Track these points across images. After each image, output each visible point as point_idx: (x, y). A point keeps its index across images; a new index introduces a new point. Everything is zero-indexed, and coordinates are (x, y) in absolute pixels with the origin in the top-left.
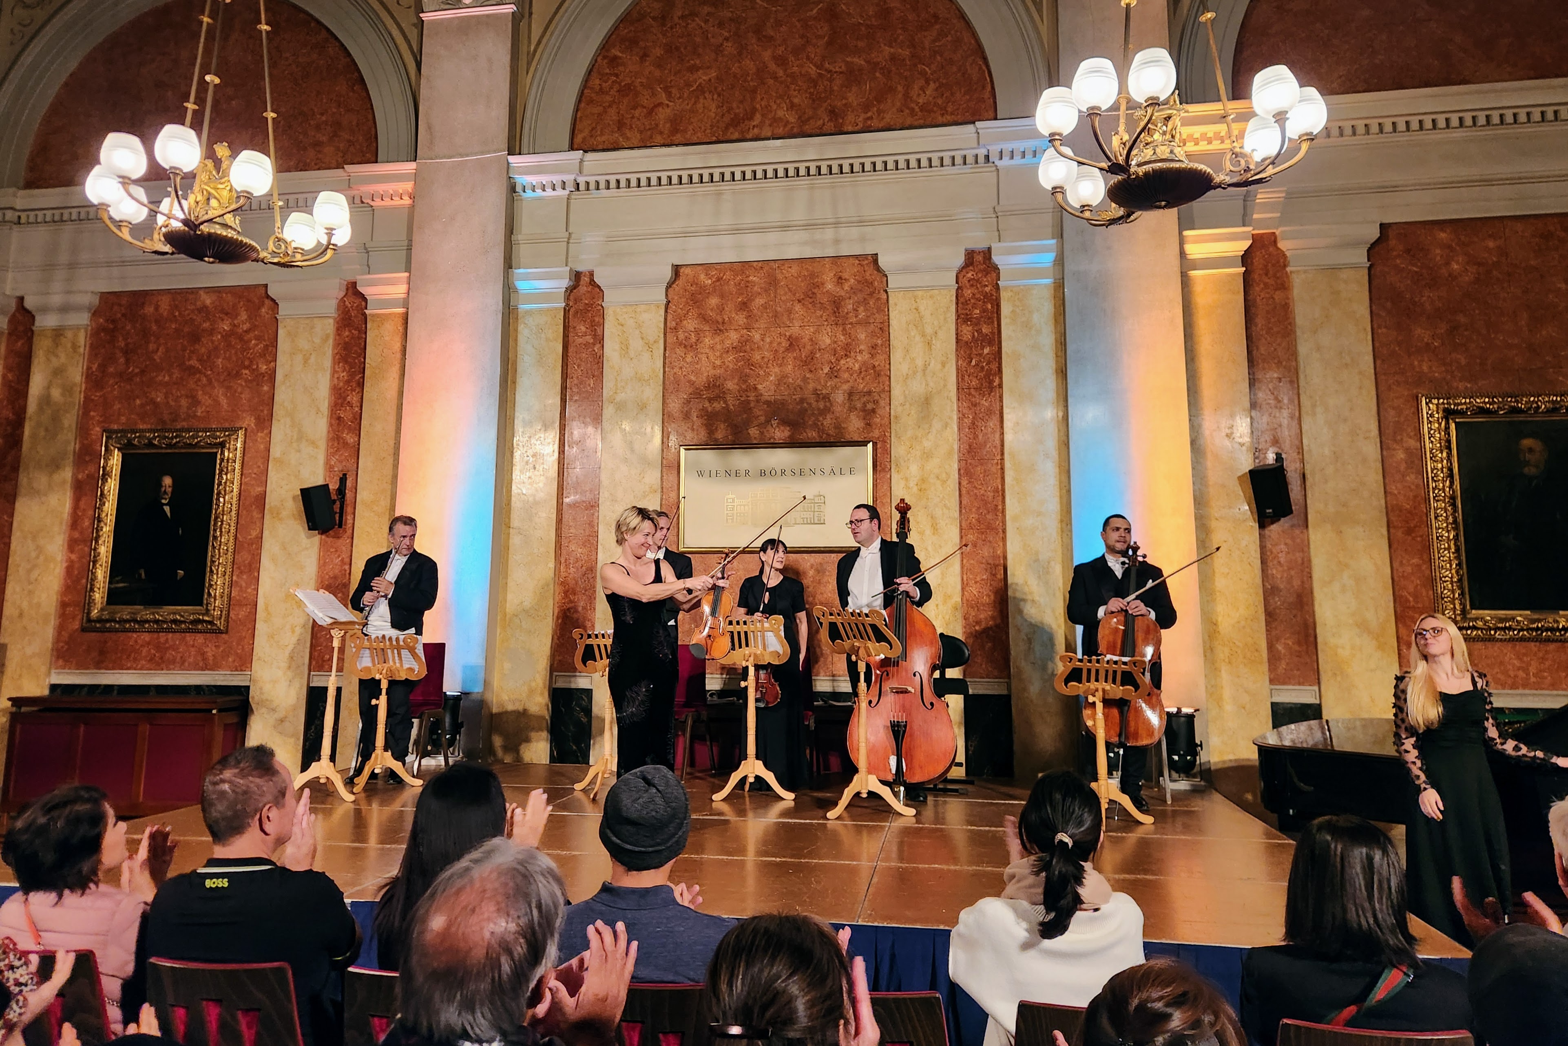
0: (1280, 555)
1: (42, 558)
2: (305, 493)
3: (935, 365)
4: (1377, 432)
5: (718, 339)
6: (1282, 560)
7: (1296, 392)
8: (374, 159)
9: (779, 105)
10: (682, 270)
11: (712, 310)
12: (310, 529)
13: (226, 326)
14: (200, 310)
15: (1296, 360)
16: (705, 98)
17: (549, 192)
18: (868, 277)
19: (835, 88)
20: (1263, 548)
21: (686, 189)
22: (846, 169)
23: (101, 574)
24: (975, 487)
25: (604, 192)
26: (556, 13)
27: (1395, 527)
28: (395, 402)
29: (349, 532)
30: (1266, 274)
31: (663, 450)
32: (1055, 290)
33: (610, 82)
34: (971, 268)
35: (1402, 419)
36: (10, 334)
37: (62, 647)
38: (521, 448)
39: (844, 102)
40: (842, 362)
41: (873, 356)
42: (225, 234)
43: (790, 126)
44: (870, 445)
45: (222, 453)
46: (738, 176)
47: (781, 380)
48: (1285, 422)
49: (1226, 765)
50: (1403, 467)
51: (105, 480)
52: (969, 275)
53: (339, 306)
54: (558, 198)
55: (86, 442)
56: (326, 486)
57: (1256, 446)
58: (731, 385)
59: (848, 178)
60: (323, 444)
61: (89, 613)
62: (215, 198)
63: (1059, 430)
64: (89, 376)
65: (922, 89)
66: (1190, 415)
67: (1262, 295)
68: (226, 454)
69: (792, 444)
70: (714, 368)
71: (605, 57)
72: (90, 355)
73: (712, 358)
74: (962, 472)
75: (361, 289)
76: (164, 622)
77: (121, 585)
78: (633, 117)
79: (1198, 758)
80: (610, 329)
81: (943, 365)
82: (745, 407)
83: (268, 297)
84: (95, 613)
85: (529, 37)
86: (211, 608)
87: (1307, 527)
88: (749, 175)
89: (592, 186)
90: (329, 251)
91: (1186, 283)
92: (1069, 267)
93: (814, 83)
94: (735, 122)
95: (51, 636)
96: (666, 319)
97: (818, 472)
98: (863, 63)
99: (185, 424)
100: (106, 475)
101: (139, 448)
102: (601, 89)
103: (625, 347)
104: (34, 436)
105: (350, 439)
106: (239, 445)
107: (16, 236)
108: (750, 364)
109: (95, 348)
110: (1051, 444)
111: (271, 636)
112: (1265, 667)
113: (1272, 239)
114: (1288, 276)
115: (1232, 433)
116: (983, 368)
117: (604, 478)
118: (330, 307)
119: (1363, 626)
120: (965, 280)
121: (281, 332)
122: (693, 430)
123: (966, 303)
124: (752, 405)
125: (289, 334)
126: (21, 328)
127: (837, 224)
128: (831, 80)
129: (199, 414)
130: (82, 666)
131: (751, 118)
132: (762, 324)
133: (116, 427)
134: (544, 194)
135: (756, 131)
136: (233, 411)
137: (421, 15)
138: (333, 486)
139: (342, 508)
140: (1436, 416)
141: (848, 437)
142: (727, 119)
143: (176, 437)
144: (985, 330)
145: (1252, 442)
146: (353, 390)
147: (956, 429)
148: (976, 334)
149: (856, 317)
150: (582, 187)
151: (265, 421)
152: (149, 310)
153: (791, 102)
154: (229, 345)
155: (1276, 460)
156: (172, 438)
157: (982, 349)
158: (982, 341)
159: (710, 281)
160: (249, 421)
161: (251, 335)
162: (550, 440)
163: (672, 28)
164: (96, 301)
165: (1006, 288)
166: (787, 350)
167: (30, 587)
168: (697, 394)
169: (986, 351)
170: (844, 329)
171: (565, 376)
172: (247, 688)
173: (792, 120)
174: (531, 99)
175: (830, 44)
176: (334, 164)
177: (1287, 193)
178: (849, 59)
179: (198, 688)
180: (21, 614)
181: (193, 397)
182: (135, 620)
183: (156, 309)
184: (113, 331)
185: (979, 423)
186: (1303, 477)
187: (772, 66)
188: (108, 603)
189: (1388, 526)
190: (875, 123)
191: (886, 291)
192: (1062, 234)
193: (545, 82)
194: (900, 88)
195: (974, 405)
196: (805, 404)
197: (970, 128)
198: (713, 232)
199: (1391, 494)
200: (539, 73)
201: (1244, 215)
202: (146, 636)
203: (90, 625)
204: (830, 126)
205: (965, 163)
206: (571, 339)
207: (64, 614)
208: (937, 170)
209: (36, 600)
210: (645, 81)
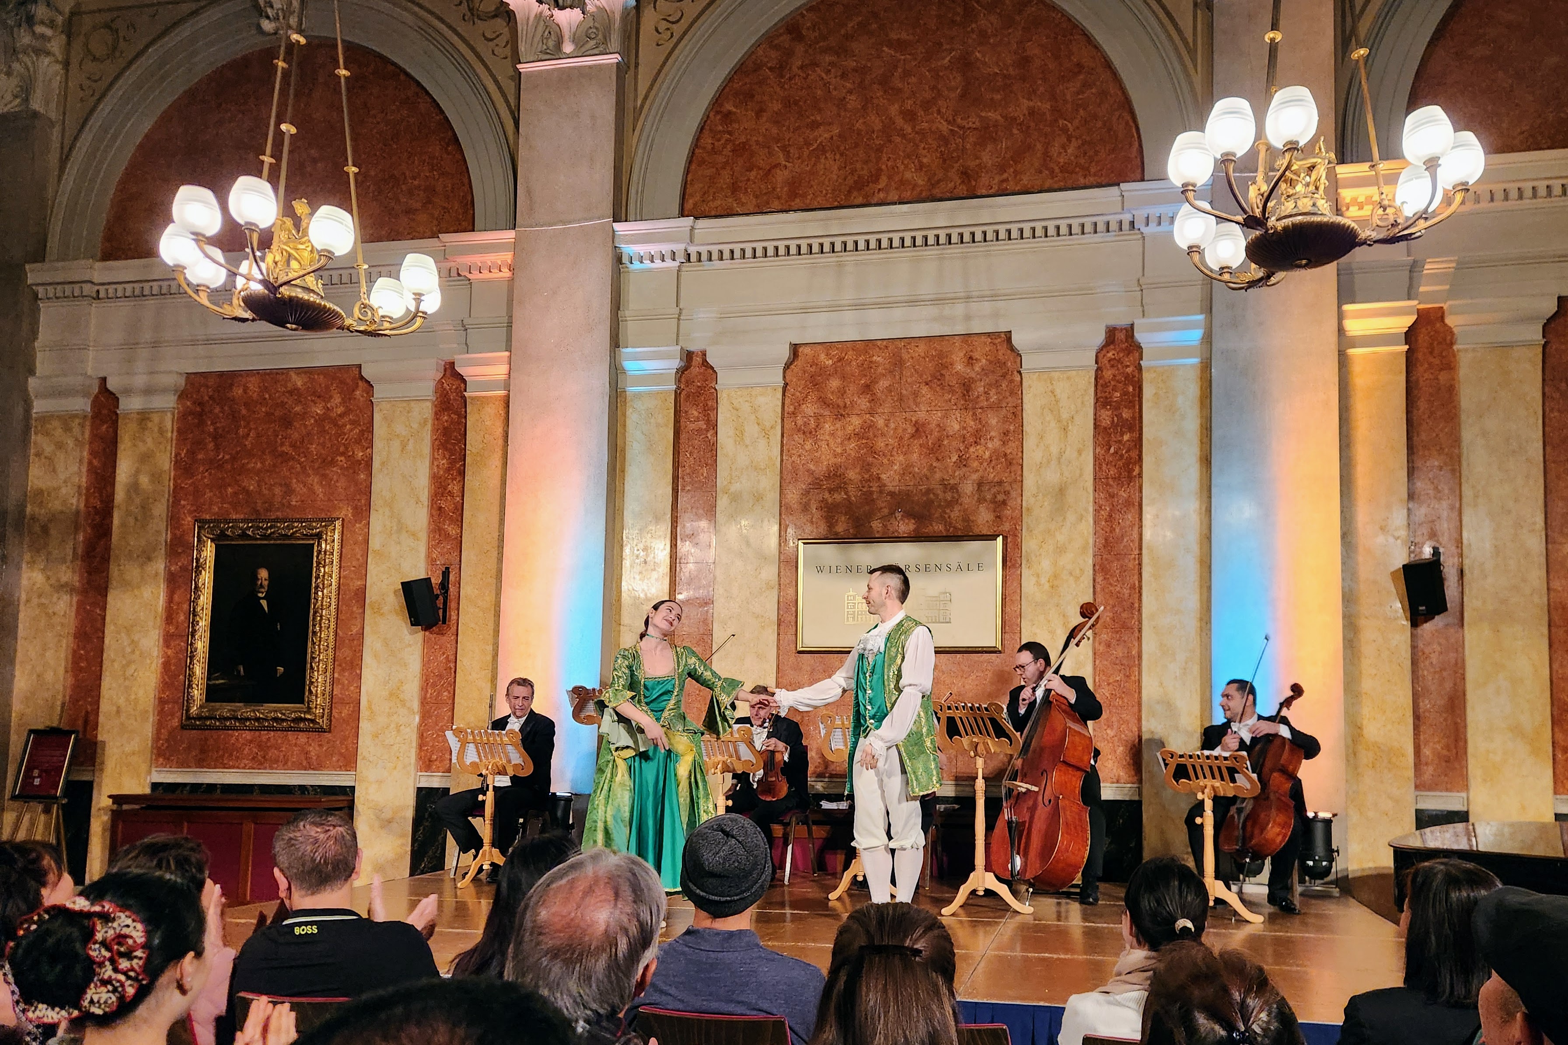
0: (1432, 656)
1: (137, 653)
2: (407, 587)
3: (1070, 454)
4: (1543, 524)
5: (838, 425)
6: (1434, 661)
7: (1457, 481)
8: (471, 228)
9: (906, 166)
10: (801, 350)
11: (832, 393)
12: (412, 625)
13: (319, 410)
14: (291, 393)
15: (1459, 447)
16: (826, 158)
17: (658, 264)
18: (1001, 357)
19: (968, 146)
20: (1414, 647)
21: (806, 259)
22: (979, 237)
23: (199, 670)
24: (1111, 584)
25: (717, 264)
26: (664, 63)
27: (1557, 627)
28: (498, 491)
29: (452, 626)
30: (1431, 353)
31: (780, 545)
32: (1201, 372)
33: (723, 141)
34: (1112, 347)
36: (92, 418)
37: (163, 745)
38: (631, 542)
39: (978, 161)
40: (972, 449)
41: (1004, 444)
42: (306, 297)
43: (919, 189)
44: (1000, 539)
45: (319, 545)
46: (862, 245)
47: (907, 470)
48: (1445, 514)
49: (1365, 874)
51: (199, 573)
52: (1110, 355)
53: (436, 389)
54: (667, 270)
55: (177, 533)
56: (427, 580)
57: (1412, 539)
58: (853, 475)
59: (981, 247)
60: (423, 536)
61: (188, 710)
62: (296, 259)
63: (1201, 524)
64: (178, 462)
65: (1064, 147)
66: (1342, 507)
67: (1426, 376)
68: (323, 546)
69: (917, 538)
70: (835, 456)
72: (178, 440)
73: (832, 445)
74: (1097, 567)
75: (460, 370)
76: (265, 720)
77: (220, 682)
78: (748, 180)
79: (1334, 864)
80: (724, 415)
81: (1080, 452)
82: (868, 498)
83: (362, 378)
84: (194, 710)
85: (636, 90)
86: (313, 705)
87: (1463, 625)
88: (873, 245)
89: (704, 257)
90: (418, 319)
91: (1343, 362)
92: (1218, 345)
93: (944, 140)
94: (860, 185)
95: (150, 735)
96: (783, 404)
97: (944, 568)
98: (999, 117)
99: (279, 514)
100: (199, 568)
101: (232, 540)
102: (713, 148)
103: (740, 434)
104: (123, 525)
105: (452, 530)
106: (336, 537)
107: (95, 308)
108: (873, 451)
109: (182, 433)
110: (1193, 538)
111: (376, 736)
112: (1411, 774)
113: (1440, 314)
114: (1454, 356)
115: (1386, 526)
116: (1122, 456)
117: (719, 574)
118: (427, 389)
119: (1517, 730)
120: (1105, 361)
121: (377, 417)
122: (812, 522)
123: (1105, 385)
124: (875, 496)
125: (385, 418)
126: (105, 412)
127: (968, 298)
128: (964, 138)
129: (294, 503)
130: (183, 764)
131: (877, 180)
132: (886, 408)
133: (208, 517)
134: (652, 265)
135: (881, 196)
136: (329, 500)
137: (518, 66)
138: (436, 580)
139: (443, 600)
141: (976, 531)
142: (850, 181)
143: (271, 527)
144: (1126, 414)
145: (1408, 535)
146: (453, 479)
147: (1092, 523)
148: (1115, 419)
149: (987, 400)
150: (693, 258)
151: (363, 511)
152: (238, 392)
153: (920, 162)
154: (323, 432)
155: (1433, 555)
156: (267, 529)
157: (1122, 435)
158: (1122, 427)
159: (830, 362)
160: (346, 512)
161: (346, 419)
162: (661, 533)
163: (790, 79)
164: (182, 382)
165: (1149, 369)
166: (913, 436)
167: (127, 683)
168: (817, 484)
169: (1126, 437)
170: (974, 414)
171: (676, 465)
172: (353, 788)
173: (921, 182)
174: (638, 160)
175: (963, 96)
176: (429, 234)
177: (1458, 264)
178: (983, 114)
179: (303, 788)
180: (118, 712)
181: (288, 485)
182: (236, 719)
183: (245, 391)
184: (200, 415)
185: (1117, 516)
186: (1461, 573)
187: (899, 122)
188: (207, 700)
189: (1549, 626)
190: (1011, 186)
191: (1019, 372)
192: (1211, 309)
193: (653, 140)
194: (1039, 146)
195: (1112, 496)
196: (932, 496)
197: (1114, 191)
198: (834, 308)
199: (1555, 590)
200: (647, 130)
201: (1411, 287)
202: (247, 735)
203: (189, 723)
204: (962, 190)
205: (1108, 231)
206: (682, 424)
207: (162, 709)
208: (1077, 239)
209: (133, 697)
210: (761, 139)
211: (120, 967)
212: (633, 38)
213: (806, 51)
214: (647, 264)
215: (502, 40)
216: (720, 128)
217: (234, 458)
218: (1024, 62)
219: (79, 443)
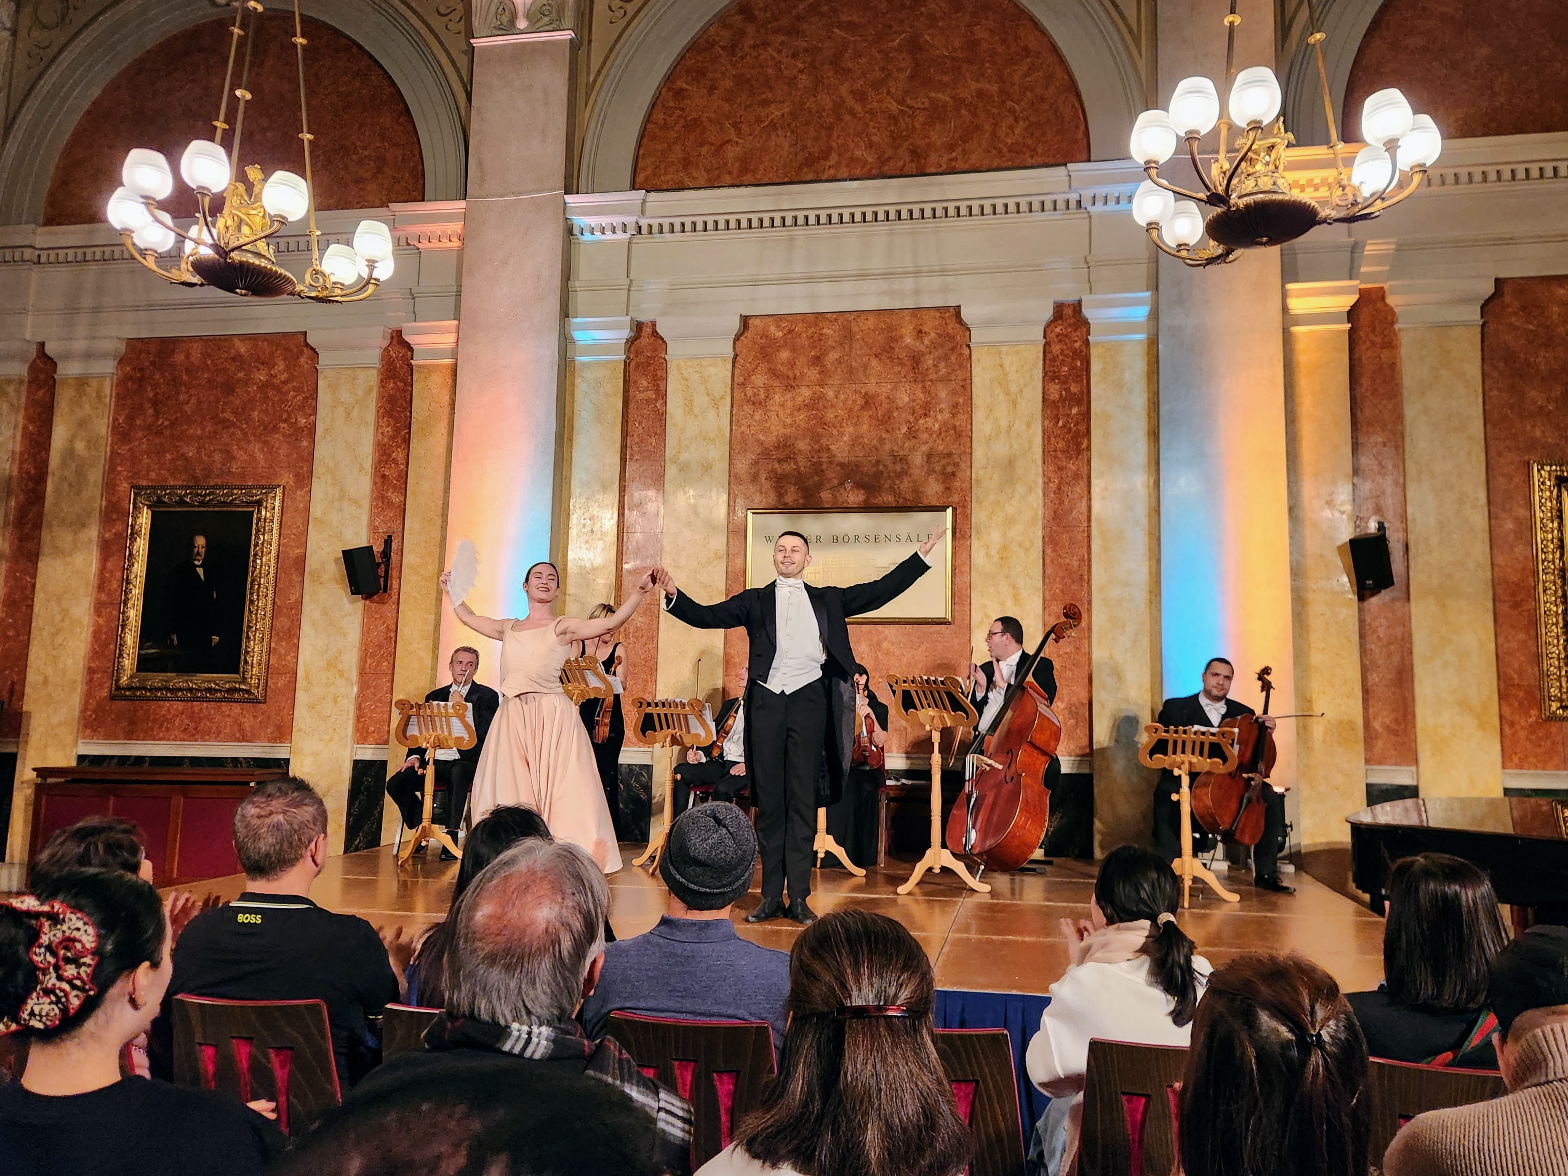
0: (1380, 630)
1: (67, 621)
2: (348, 555)
3: (1019, 426)
4: (1485, 501)
5: (788, 396)
6: (1382, 635)
7: (1400, 457)
8: (420, 197)
9: (856, 144)
10: (751, 322)
11: (782, 364)
12: (352, 594)
13: (262, 377)
14: (234, 359)
15: (1402, 423)
16: (777, 135)
17: (609, 236)
18: (950, 331)
19: (917, 126)
20: (1362, 621)
21: (756, 234)
22: (928, 213)
23: (131, 639)
24: (1060, 556)
25: (668, 236)
26: (616, 42)
27: (1501, 601)
28: (443, 459)
29: (395, 597)
30: (1373, 332)
31: (729, 515)
32: (1149, 347)
33: (675, 117)
34: (1060, 322)
35: (1512, 486)
36: (29, 382)
37: (90, 717)
38: (578, 511)
39: (927, 140)
40: (921, 421)
41: (954, 415)
42: (257, 262)
43: (868, 167)
44: (949, 511)
45: (259, 512)
46: (812, 220)
47: (856, 441)
48: (1389, 490)
49: (1319, 852)
50: (1511, 537)
51: (133, 540)
52: (1058, 330)
53: (383, 357)
54: (618, 242)
55: (113, 499)
56: (370, 548)
57: (1357, 513)
58: (802, 445)
59: (931, 224)
60: (366, 504)
61: (118, 681)
62: (247, 224)
63: (1150, 496)
64: (115, 428)
65: (1011, 128)
66: (1289, 481)
67: (1369, 353)
68: (263, 513)
69: (866, 508)
70: (785, 427)
71: (669, 90)
72: (116, 405)
73: (782, 415)
74: (1047, 539)
75: (406, 338)
76: (198, 690)
77: (153, 651)
78: (700, 155)
80: (673, 385)
81: (1028, 425)
82: (817, 469)
83: (307, 345)
84: (124, 680)
85: (588, 67)
86: (248, 675)
87: (1409, 600)
88: (823, 220)
89: (655, 229)
90: (370, 285)
91: (1288, 339)
92: (1164, 321)
93: (894, 119)
94: (810, 162)
95: (77, 705)
96: (733, 374)
97: (894, 539)
98: (947, 98)
99: (218, 481)
100: (134, 535)
101: (170, 506)
102: (665, 124)
103: (689, 404)
104: (57, 491)
105: (396, 499)
106: (277, 504)
107: (35, 275)
108: (822, 422)
109: (121, 398)
110: (1141, 510)
111: (312, 708)
112: (1361, 746)
113: (1381, 294)
114: (1395, 334)
115: (1332, 500)
116: (1070, 429)
117: (667, 543)
118: (373, 357)
119: (1464, 704)
120: (1053, 335)
121: (321, 383)
122: (761, 493)
123: (1053, 360)
124: (824, 466)
125: (330, 385)
126: (42, 376)
127: (917, 273)
128: (912, 117)
129: (234, 470)
130: (111, 736)
131: (827, 157)
132: (836, 380)
133: (144, 483)
134: (603, 237)
135: (832, 171)
136: (271, 466)
137: (472, 41)
138: (378, 549)
139: (387, 572)
140: (1548, 483)
141: (926, 502)
142: (801, 158)
143: (209, 495)
144: (1074, 388)
145: (1354, 509)
146: (399, 446)
147: (1041, 494)
148: (1064, 392)
149: (936, 373)
150: (644, 230)
151: (305, 478)
152: (179, 358)
153: (870, 141)
154: (266, 397)
155: (1379, 529)
156: (205, 496)
157: (1070, 409)
158: (1070, 400)
159: (780, 334)
160: (287, 478)
161: (290, 386)
162: (609, 503)
163: (742, 58)
164: (122, 348)
165: (1097, 344)
166: (863, 408)
167: (55, 652)
168: (766, 454)
169: (1074, 411)
170: (924, 387)
171: (625, 434)
172: (287, 761)
173: (870, 160)
174: (590, 132)
175: (912, 77)
176: (378, 203)
177: (1397, 245)
178: (932, 95)
179: (235, 761)
180: (46, 682)
181: (227, 452)
182: (168, 689)
183: (187, 357)
184: (141, 379)
185: (1065, 488)
186: (1407, 547)
187: (850, 101)
188: (138, 670)
189: (1494, 600)
190: (959, 165)
191: (969, 346)
192: (1157, 286)
193: (605, 115)
194: (987, 127)
195: (1061, 469)
196: (881, 467)
197: (1061, 171)
198: (785, 281)
199: (1499, 565)
200: (599, 105)
201: (1351, 268)
202: (179, 706)
203: (119, 693)
204: (911, 167)
205: (1055, 209)
206: (631, 394)
207: (91, 680)
208: (1025, 216)
209: (61, 666)
210: (713, 116)
211: (65, 974)
212: (587, 17)
213: (757, 31)
214: (598, 235)
215: (455, 16)
216: (672, 104)
217: (173, 425)
218: (972, 44)
219: (14, 408)
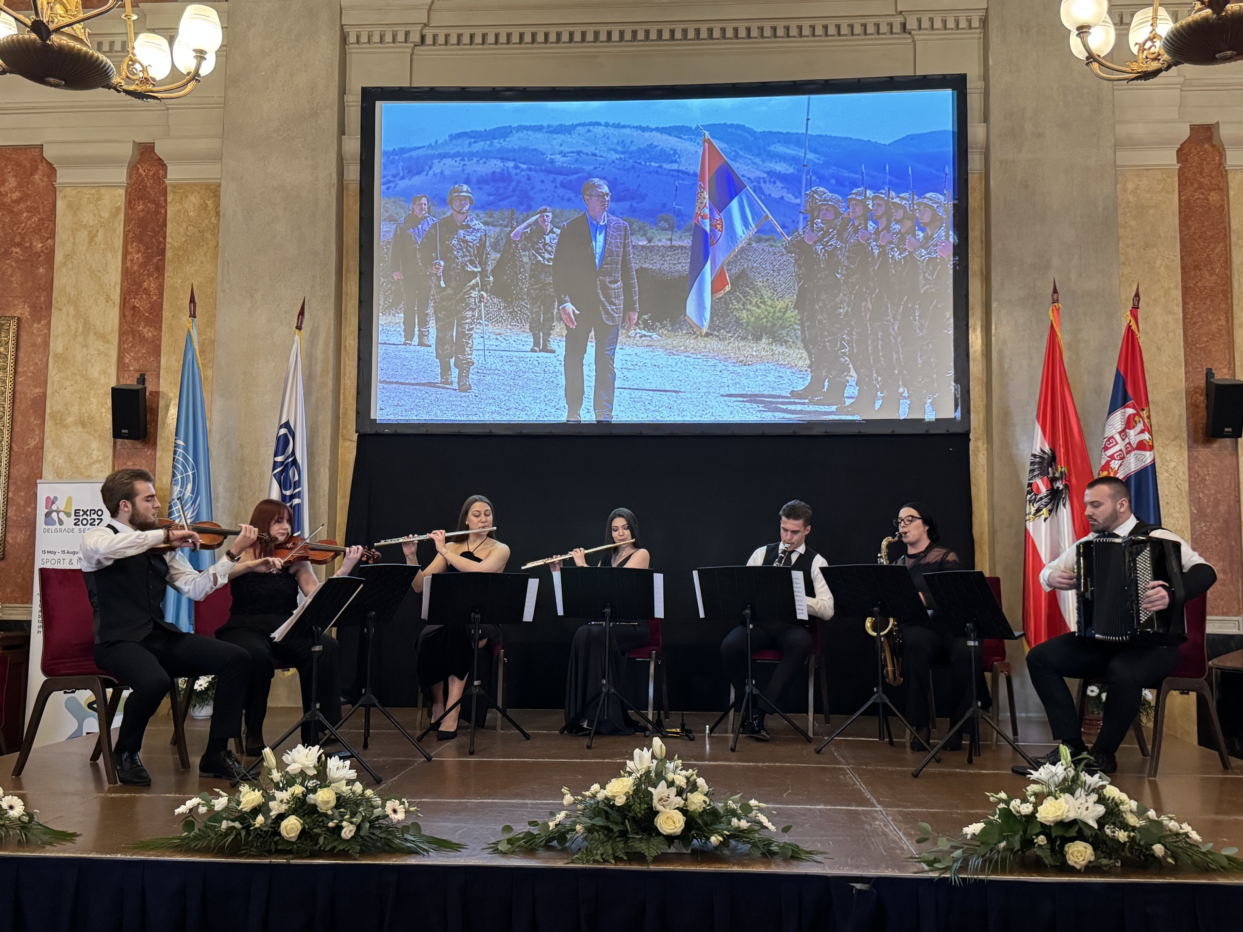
15: (1230, 268)
25: (455, 49)
30: (1202, 171)
53: (130, 173)
54: (400, 52)
60: (114, 339)
67: (1197, 194)
75: (158, 153)
83: (43, 158)
89: (441, 40)
106: (11, 338)
113: (1214, 130)
114: (1225, 175)
118: (119, 175)
121: (60, 204)
125: (70, 206)
146: (150, 275)
150: (429, 41)
151: (42, 309)
160: (22, 310)
161: (22, 206)
205: (878, 33)
